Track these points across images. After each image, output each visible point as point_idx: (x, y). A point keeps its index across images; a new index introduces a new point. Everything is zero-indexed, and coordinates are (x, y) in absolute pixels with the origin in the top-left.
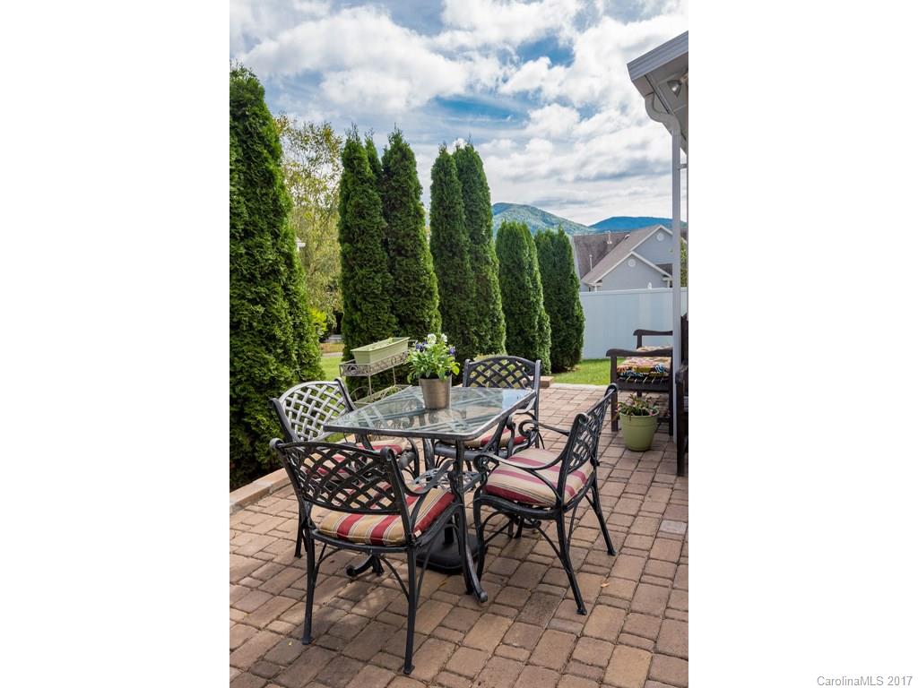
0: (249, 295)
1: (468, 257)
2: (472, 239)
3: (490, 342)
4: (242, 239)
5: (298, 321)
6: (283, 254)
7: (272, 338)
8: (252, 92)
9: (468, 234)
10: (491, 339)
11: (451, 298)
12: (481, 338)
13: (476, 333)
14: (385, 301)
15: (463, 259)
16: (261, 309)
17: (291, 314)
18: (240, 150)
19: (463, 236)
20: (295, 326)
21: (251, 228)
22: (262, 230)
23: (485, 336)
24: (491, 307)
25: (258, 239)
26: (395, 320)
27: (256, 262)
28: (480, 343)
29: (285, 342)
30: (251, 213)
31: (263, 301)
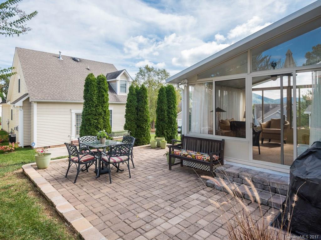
0: (94, 118)
1: (166, 112)
2: (168, 107)
3: (171, 135)
4: (95, 107)
5: (105, 124)
6: (104, 111)
7: (98, 127)
8: (103, 79)
9: (167, 106)
10: (171, 134)
11: (160, 122)
12: (168, 133)
13: (166, 132)
14: (134, 121)
15: (164, 113)
16: (96, 121)
17: (104, 122)
18: (98, 90)
19: (165, 107)
20: (104, 125)
21: (97, 105)
22: (100, 106)
23: (170, 133)
24: (172, 125)
25: (98, 107)
26: (136, 126)
27: (97, 112)
28: (167, 134)
29: (101, 128)
30: (98, 102)
31: (97, 119)
